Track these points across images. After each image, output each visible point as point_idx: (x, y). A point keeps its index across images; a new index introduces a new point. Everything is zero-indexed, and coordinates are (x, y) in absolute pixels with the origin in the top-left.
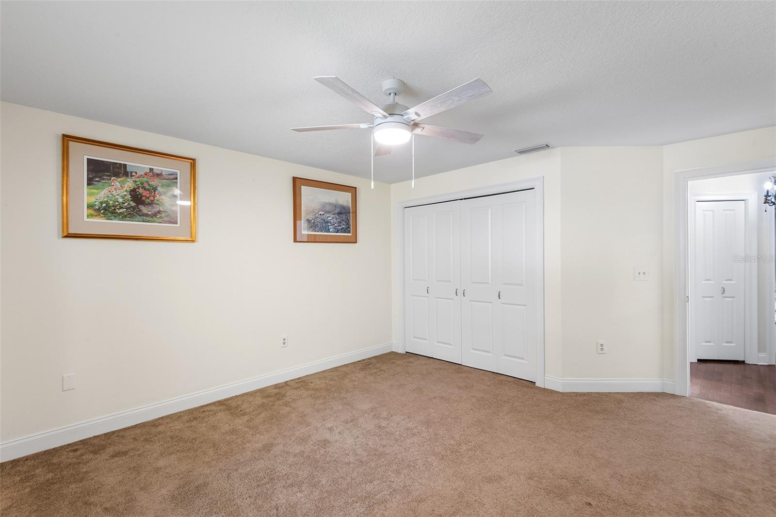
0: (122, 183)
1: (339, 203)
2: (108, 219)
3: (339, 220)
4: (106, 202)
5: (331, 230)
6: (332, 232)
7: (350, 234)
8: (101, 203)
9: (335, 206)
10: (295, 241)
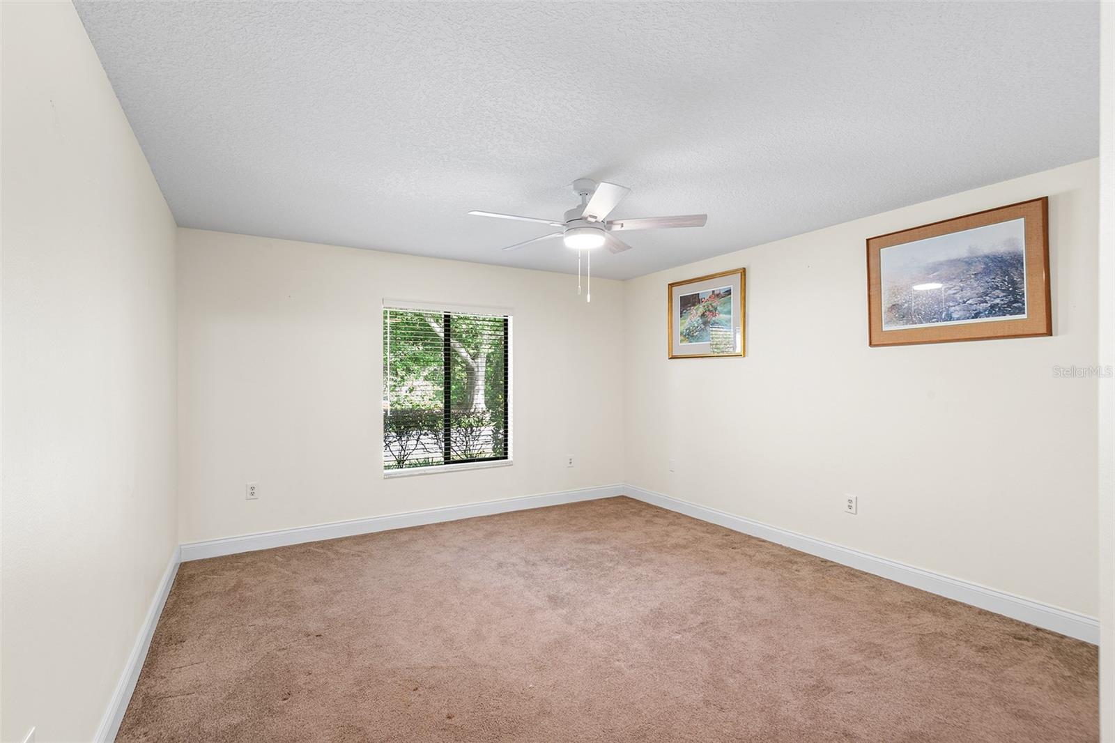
0: (697, 310)
1: (980, 253)
2: (690, 342)
3: (981, 290)
4: (689, 328)
5: (955, 316)
6: (958, 319)
7: (1024, 316)
8: (686, 330)
9: (966, 262)
10: (871, 344)
